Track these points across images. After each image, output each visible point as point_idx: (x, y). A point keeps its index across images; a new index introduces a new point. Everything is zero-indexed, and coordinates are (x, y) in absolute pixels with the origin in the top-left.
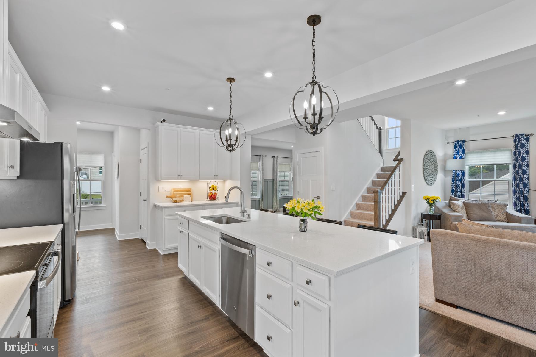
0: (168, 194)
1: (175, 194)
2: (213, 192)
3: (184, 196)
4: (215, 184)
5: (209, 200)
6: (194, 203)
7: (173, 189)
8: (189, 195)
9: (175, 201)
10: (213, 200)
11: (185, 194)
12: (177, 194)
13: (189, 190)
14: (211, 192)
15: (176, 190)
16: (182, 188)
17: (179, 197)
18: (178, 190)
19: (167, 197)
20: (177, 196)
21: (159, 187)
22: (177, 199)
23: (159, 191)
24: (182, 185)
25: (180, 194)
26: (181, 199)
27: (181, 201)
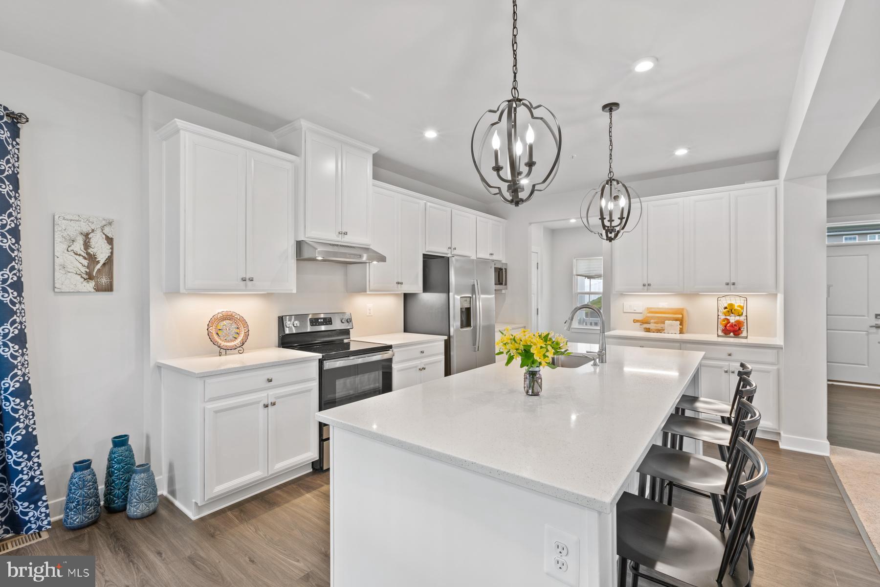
0: (639, 317)
1: (648, 317)
2: (733, 319)
3: (666, 322)
4: (737, 303)
5: (720, 333)
6: (686, 336)
7: (647, 308)
8: (676, 320)
9: (648, 330)
10: (732, 334)
11: (669, 319)
12: (652, 318)
13: (680, 311)
14: (728, 317)
15: (653, 310)
16: (667, 307)
17: (655, 323)
18: (658, 310)
19: (635, 321)
20: (652, 321)
21: (623, 304)
22: (652, 326)
23: (625, 311)
24: (667, 303)
25: (658, 317)
26: (659, 326)
27: (658, 331)
